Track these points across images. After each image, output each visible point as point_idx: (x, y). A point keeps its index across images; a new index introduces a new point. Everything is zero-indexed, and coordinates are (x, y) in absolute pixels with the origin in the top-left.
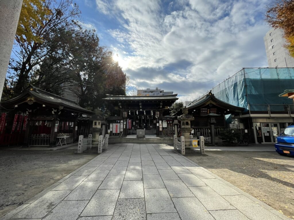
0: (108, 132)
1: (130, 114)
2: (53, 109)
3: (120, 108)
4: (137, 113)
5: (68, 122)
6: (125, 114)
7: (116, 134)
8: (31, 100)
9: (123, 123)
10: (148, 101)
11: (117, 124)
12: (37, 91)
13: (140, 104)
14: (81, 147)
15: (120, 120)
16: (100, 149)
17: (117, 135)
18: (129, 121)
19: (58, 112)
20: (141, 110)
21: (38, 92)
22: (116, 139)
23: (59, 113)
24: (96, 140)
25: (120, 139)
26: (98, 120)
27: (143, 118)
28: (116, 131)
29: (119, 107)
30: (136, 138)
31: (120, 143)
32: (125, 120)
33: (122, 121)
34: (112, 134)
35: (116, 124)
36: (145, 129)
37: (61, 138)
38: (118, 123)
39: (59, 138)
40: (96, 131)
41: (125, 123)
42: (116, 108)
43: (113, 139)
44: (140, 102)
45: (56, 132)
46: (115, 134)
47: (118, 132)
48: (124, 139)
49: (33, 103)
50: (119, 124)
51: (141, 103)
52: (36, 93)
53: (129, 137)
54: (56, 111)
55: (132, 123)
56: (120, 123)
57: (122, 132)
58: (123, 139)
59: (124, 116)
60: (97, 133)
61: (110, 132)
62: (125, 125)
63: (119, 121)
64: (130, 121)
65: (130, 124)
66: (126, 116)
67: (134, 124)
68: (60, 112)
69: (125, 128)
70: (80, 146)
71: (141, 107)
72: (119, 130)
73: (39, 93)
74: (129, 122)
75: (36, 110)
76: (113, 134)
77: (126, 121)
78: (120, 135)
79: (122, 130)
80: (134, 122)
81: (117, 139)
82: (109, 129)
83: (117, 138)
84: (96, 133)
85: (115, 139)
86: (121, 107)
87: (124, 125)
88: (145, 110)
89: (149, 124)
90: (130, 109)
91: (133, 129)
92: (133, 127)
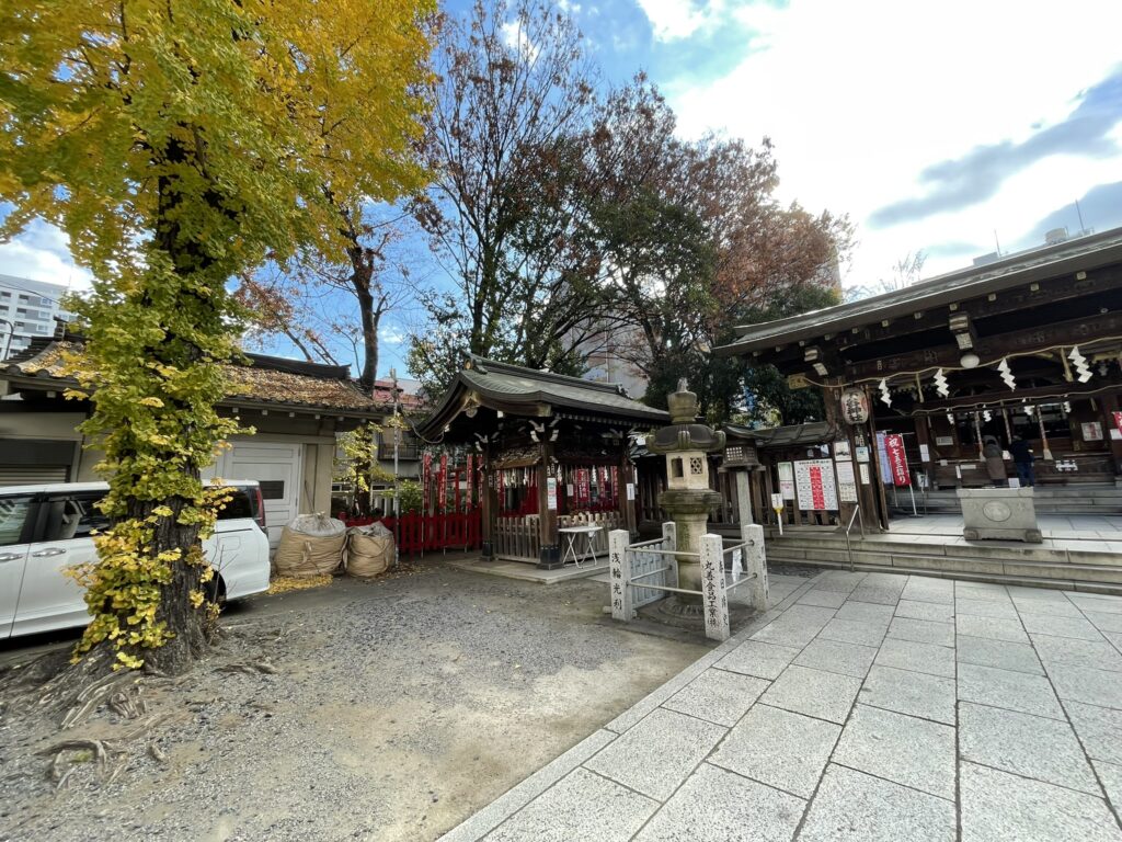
0: (774, 506)
1: (886, 398)
2: (532, 422)
3: (820, 379)
4: (943, 388)
5: (594, 470)
6: (855, 404)
7: (819, 517)
8: (471, 403)
9: (849, 458)
10: (1029, 285)
11: (816, 465)
12: (481, 368)
13: (959, 322)
14: (622, 589)
15: (831, 442)
16: (713, 612)
17: (825, 519)
18: (887, 441)
19: (549, 432)
20: (970, 362)
21: (483, 370)
22: (821, 544)
23: (554, 437)
24: (691, 559)
25: (845, 546)
26: (684, 448)
27: (987, 417)
28: (818, 497)
29: (808, 368)
30: (963, 543)
31: (849, 567)
32: (860, 439)
33: (842, 446)
34: (797, 516)
35: (810, 464)
36: (1014, 481)
37: (571, 534)
38: (818, 455)
39: (567, 533)
40: (681, 507)
41: (863, 455)
42: (797, 382)
43: (804, 544)
44: (953, 308)
45: (553, 511)
46: (811, 517)
47: (831, 504)
48: (872, 548)
49: (476, 412)
50: (825, 465)
51: (957, 313)
52: (478, 375)
53: (903, 532)
54: (542, 429)
55: (913, 454)
56: (831, 455)
57: (851, 505)
58: (864, 547)
59: (847, 416)
60: (692, 518)
61: (781, 505)
62: (864, 469)
63: (825, 449)
64: (893, 442)
65: (898, 459)
66: (864, 414)
67: (925, 457)
68: (556, 431)
69: (866, 480)
70: (620, 582)
71: (964, 341)
72: (833, 493)
73: (485, 373)
74: (889, 450)
75: (497, 434)
76: (804, 514)
77: (869, 442)
78: (845, 523)
79: (850, 495)
80: (924, 449)
81: (830, 545)
82: (776, 490)
83: (824, 541)
84: (687, 518)
85: (814, 545)
86: (821, 369)
87: (856, 464)
88: (1008, 357)
89: (1043, 448)
90: (883, 373)
91: (927, 485)
92: (922, 472)
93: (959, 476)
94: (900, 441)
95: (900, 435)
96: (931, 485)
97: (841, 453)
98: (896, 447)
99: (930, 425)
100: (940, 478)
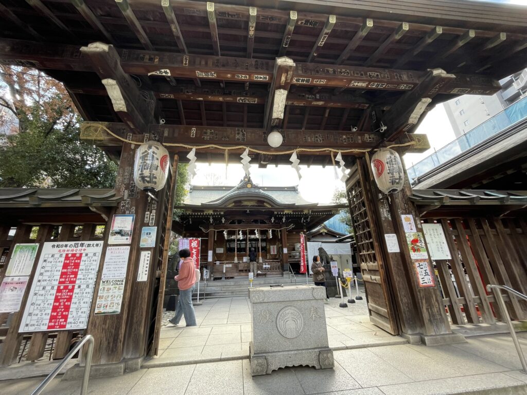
9: (136, 234)
15: (110, 215)
28: (61, 308)
35: (70, 247)
41: (149, 238)
42: (94, 130)
50: (91, 252)
57: (112, 316)
64: (194, 243)
66: (162, 177)
67: (210, 259)
72: (88, 300)
79: (113, 300)
80: (210, 253)
88: (298, 150)
89: (259, 256)
90: (194, 142)
91: (208, 277)
92: (206, 268)
93: (224, 271)
94: (198, 244)
95: (200, 239)
96: (210, 277)
97: (120, 233)
98: (195, 248)
99: (216, 239)
100: (215, 272)
